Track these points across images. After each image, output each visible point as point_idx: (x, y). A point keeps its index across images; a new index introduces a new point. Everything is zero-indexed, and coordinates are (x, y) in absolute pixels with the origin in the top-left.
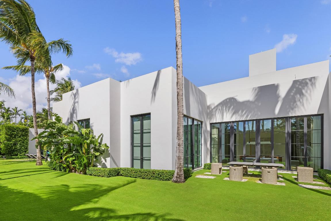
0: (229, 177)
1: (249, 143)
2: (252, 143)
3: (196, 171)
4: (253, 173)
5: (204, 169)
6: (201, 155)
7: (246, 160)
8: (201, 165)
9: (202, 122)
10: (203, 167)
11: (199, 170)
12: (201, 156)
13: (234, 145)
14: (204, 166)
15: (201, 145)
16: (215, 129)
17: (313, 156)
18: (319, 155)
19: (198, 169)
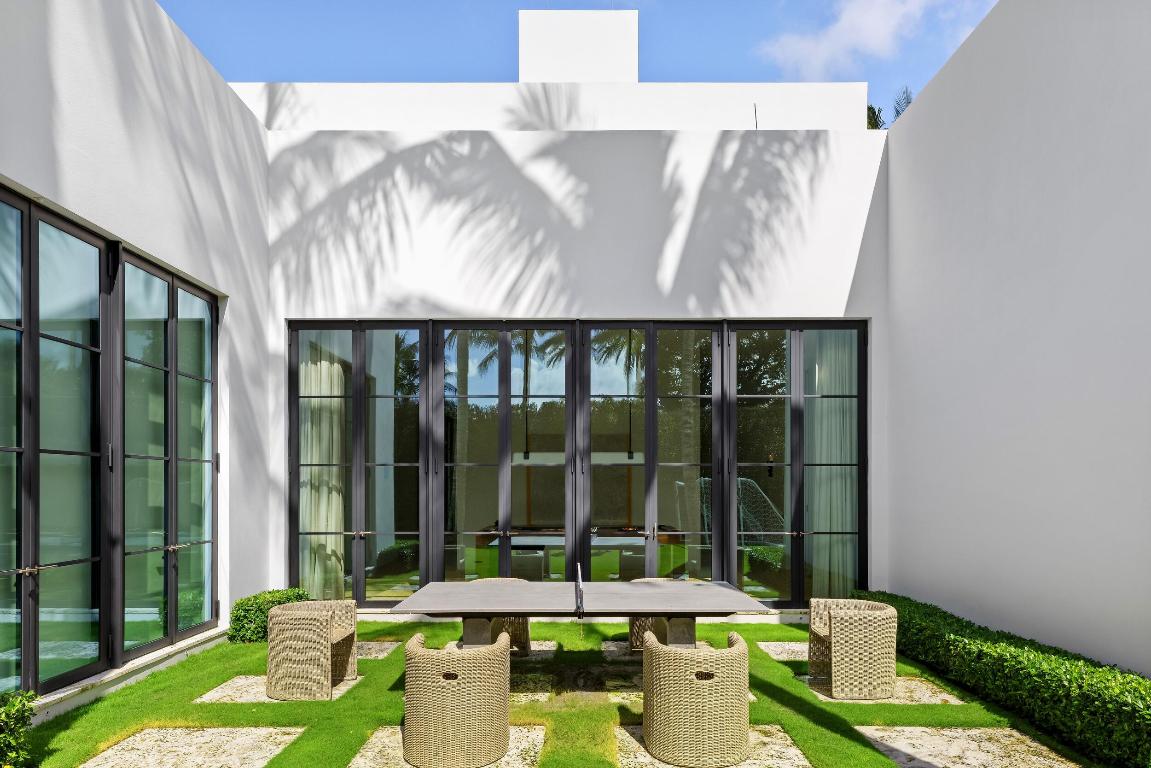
0: (402, 724)
1: (526, 457)
2: (538, 459)
3: (141, 676)
4: (560, 646)
5: (232, 638)
6: (207, 536)
7: (514, 553)
8: (207, 615)
9: (214, 301)
10: (225, 623)
11: (182, 657)
12: (207, 548)
13: (446, 468)
14: (236, 619)
15: (207, 468)
16: (325, 364)
17: (823, 526)
18: (848, 523)
19: (168, 650)
